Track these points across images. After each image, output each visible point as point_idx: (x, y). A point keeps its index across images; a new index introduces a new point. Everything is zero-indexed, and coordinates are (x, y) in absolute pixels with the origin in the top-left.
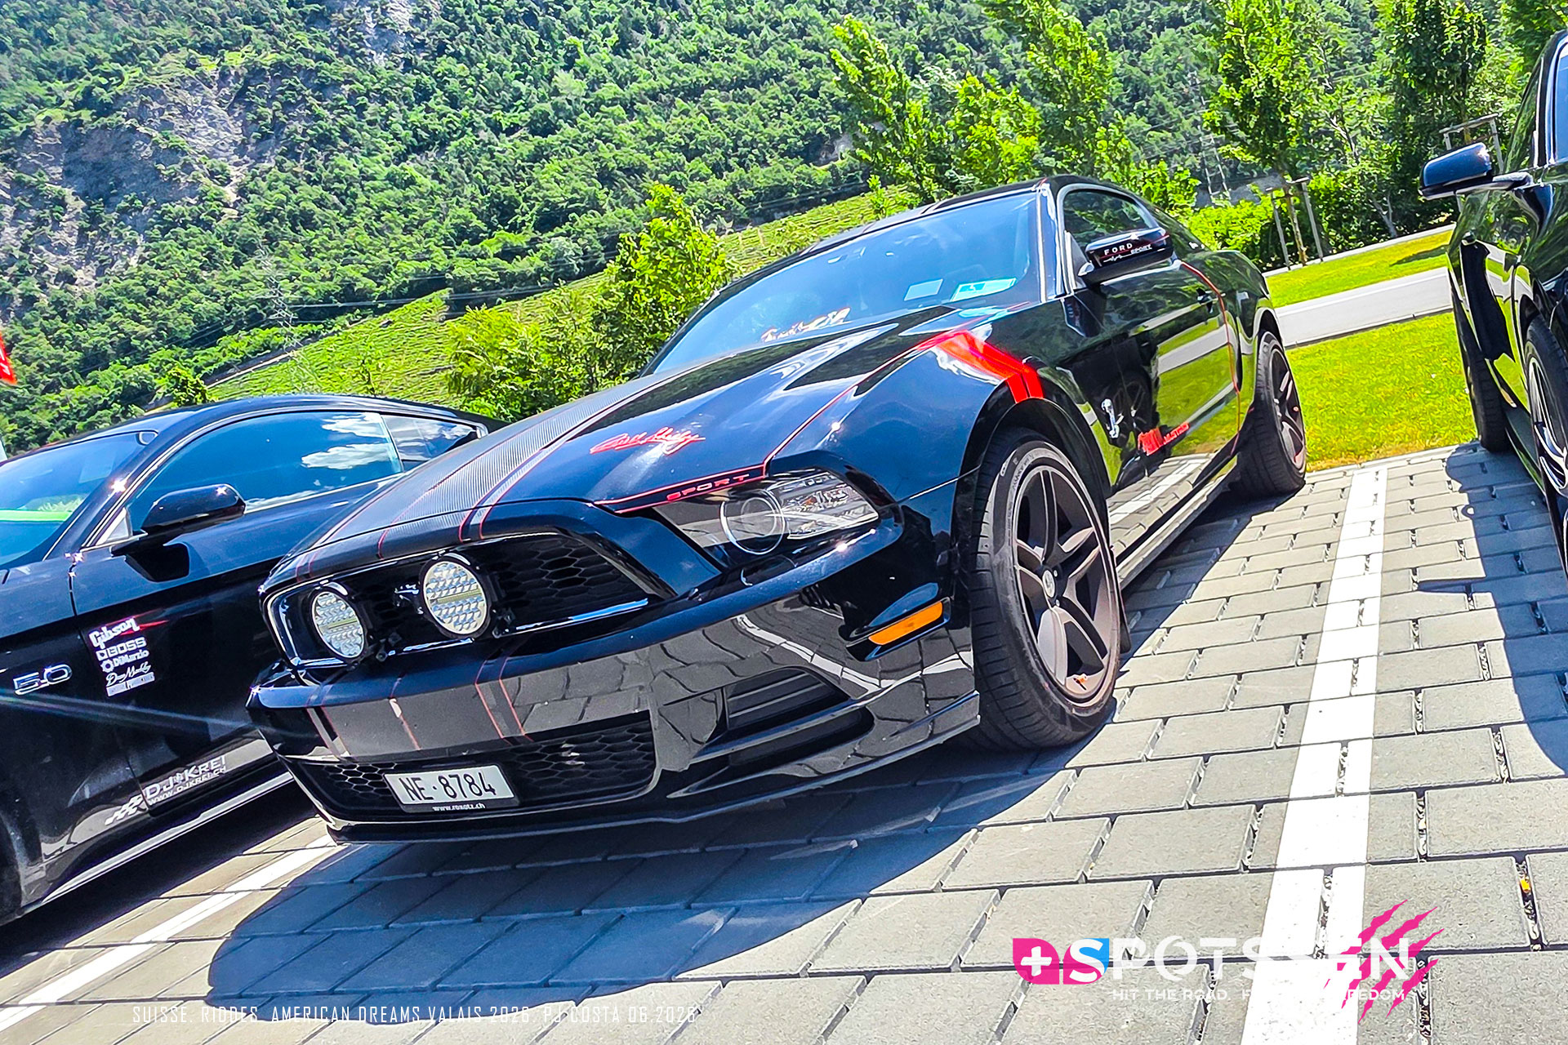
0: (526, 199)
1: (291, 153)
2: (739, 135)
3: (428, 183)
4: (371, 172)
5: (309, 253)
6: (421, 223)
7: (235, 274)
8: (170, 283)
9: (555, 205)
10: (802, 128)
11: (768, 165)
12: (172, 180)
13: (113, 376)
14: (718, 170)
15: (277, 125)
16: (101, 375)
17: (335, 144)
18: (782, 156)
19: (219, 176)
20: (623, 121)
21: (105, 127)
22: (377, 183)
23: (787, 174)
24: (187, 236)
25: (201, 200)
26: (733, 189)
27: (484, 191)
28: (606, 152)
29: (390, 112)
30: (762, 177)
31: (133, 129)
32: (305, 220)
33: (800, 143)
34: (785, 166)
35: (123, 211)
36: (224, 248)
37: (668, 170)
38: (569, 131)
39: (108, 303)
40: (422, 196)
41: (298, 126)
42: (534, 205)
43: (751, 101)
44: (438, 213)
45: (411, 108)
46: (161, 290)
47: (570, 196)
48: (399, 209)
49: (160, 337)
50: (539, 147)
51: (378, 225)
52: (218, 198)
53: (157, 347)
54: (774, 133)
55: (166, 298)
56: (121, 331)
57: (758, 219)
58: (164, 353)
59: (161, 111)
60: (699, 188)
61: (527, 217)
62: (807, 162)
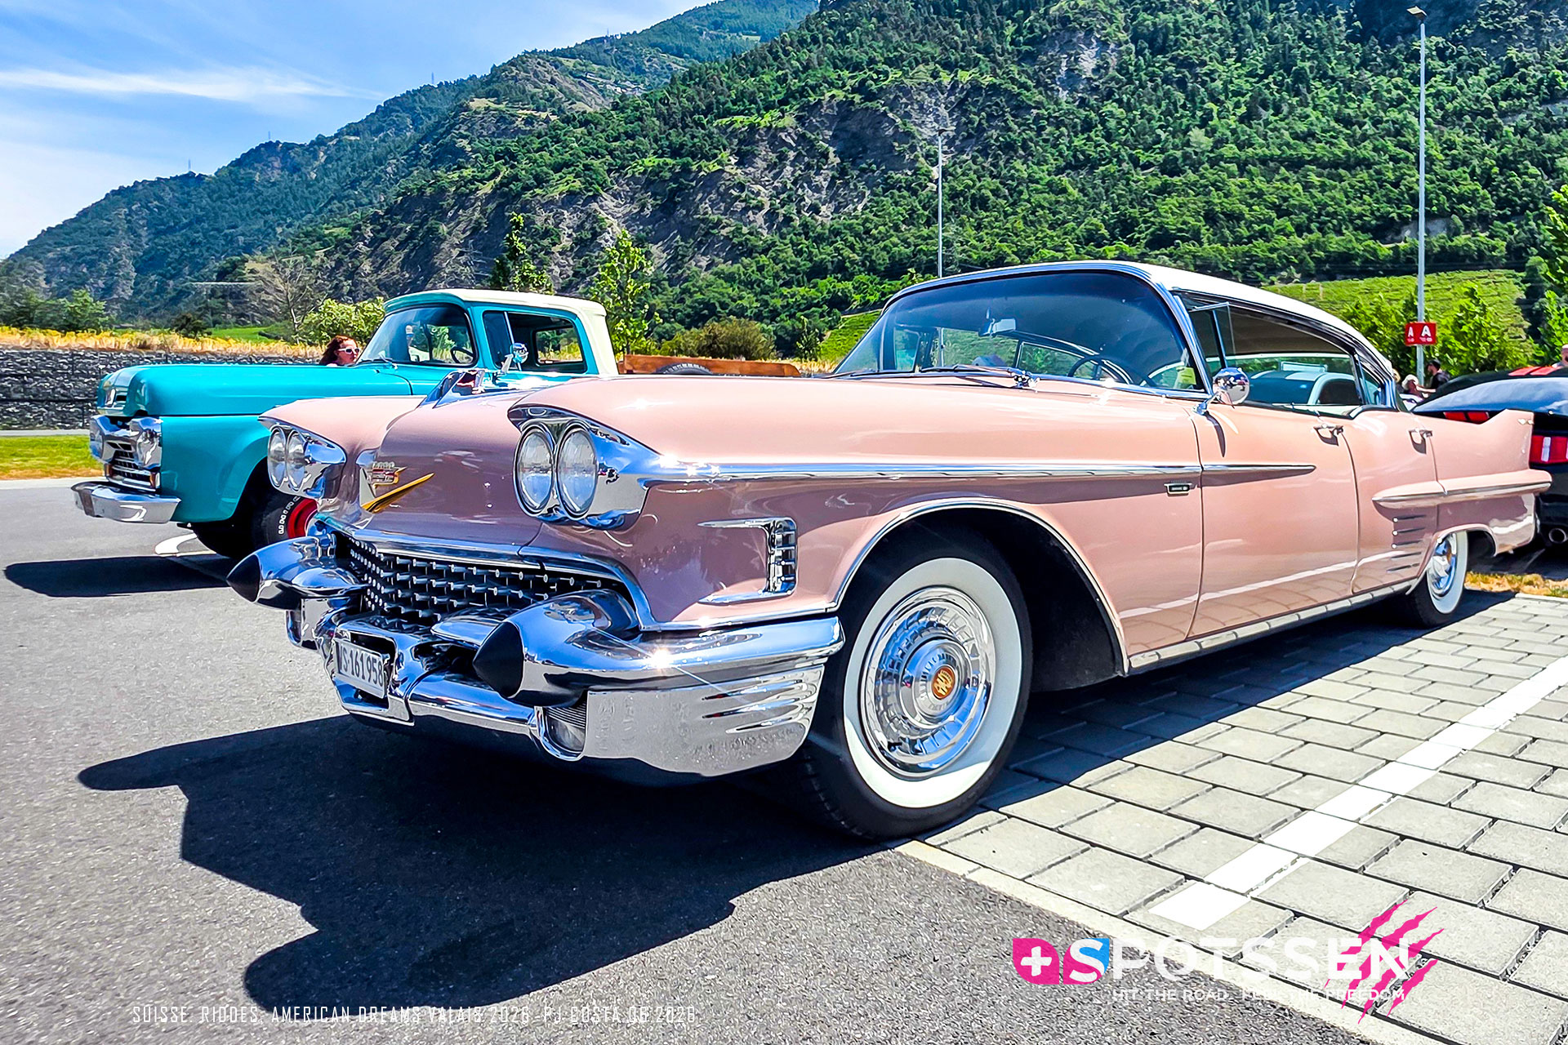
0: (1145, 222)
1: (984, 152)
2: (1326, 205)
3: (1075, 193)
4: (1037, 176)
5: (978, 228)
6: (1065, 222)
7: (925, 231)
8: (881, 228)
9: (1167, 230)
10: (1378, 210)
11: (1343, 234)
12: (901, 155)
13: (828, 284)
14: (1300, 230)
15: (980, 129)
16: (821, 283)
17: (1016, 152)
18: (1356, 229)
19: (932, 158)
20: (1234, 177)
21: (867, 108)
22: (1039, 187)
23: (1355, 244)
24: (900, 197)
25: (914, 174)
26: (1309, 248)
27: (1115, 208)
28: (1215, 197)
29: (1062, 134)
30: (1335, 243)
31: (885, 113)
32: (981, 203)
33: (1374, 222)
34: (1357, 239)
35: (863, 171)
36: (921, 211)
37: (1261, 222)
38: (1192, 177)
39: (836, 233)
40: (1068, 202)
41: (995, 133)
42: (1149, 228)
43: (1341, 180)
44: (1077, 218)
45: (1076, 136)
46: (874, 232)
47: (1179, 226)
48: (1049, 209)
49: (864, 265)
50: (1165, 185)
51: (1031, 217)
52: (927, 174)
53: (860, 272)
54: (1354, 210)
55: (875, 238)
56: (841, 255)
57: (1322, 276)
58: (863, 277)
59: (906, 105)
60: (1282, 241)
61: (1143, 235)
62: (1374, 238)
